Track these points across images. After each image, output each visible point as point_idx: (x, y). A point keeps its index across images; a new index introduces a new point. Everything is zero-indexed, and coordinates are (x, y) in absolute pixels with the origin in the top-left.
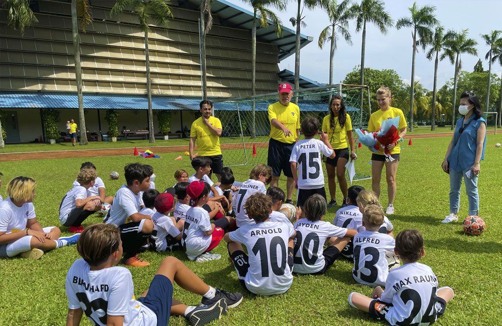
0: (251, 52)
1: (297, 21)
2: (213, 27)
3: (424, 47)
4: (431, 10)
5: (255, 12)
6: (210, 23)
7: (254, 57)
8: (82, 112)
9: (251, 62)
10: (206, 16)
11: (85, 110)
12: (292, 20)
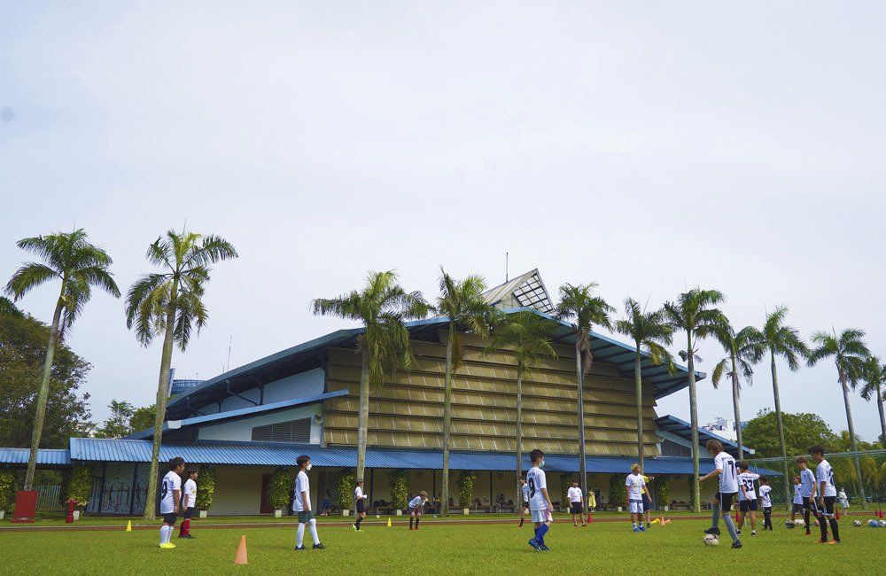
0: (634, 394)
1: (688, 355)
2: (593, 365)
3: (853, 385)
4: (860, 334)
5: (638, 347)
6: (589, 362)
7: (640, 401)
8: (446, 473)
9: (635, 406)
10: (583, 354)
11: (451, 471)
12: (682, 354)
